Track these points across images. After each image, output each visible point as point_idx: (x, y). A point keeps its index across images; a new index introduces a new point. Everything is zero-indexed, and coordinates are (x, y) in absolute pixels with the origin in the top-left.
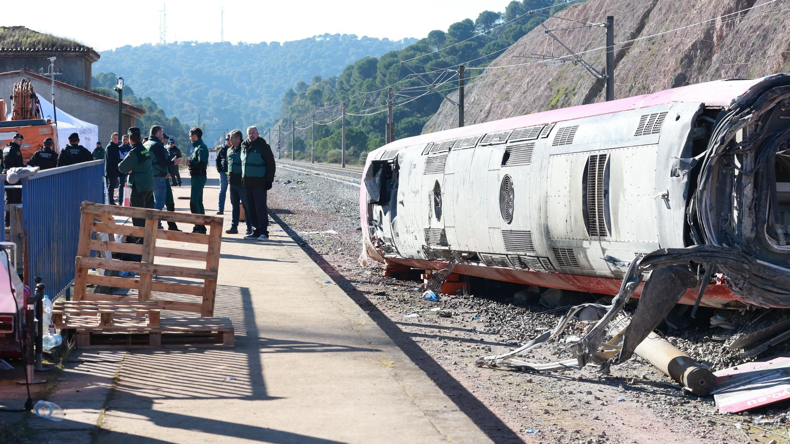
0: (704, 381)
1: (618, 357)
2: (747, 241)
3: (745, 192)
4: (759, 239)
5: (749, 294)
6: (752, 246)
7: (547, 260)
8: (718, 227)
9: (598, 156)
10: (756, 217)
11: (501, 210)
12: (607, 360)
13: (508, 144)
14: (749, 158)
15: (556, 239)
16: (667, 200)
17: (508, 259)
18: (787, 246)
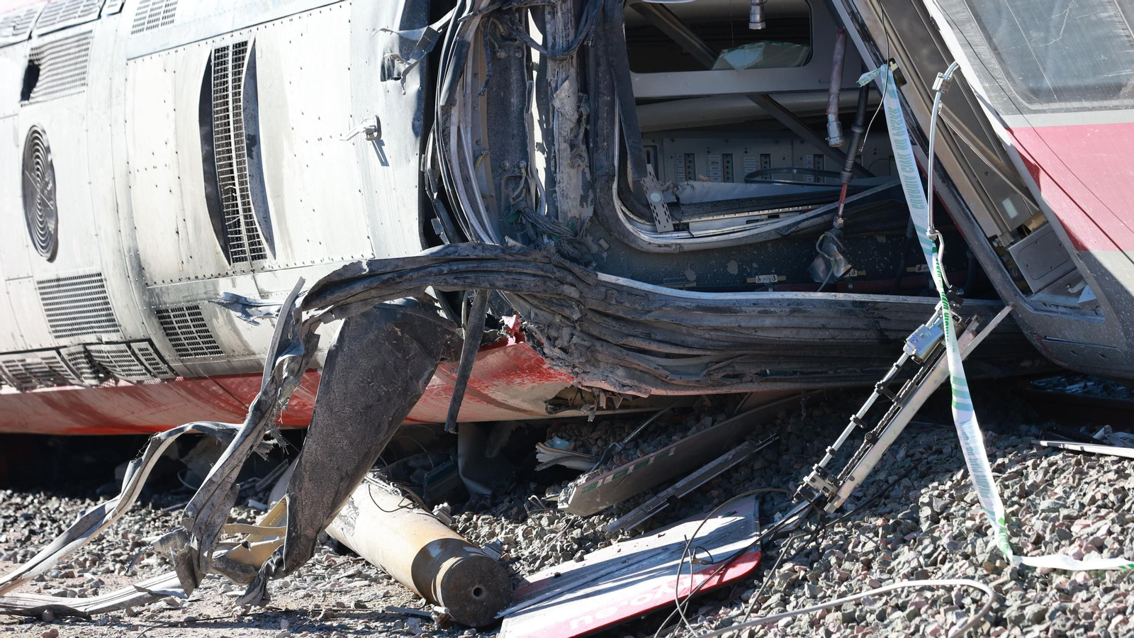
0: (483, 588)
1: (282, 554)
2: (573, 227)
3: (557, 104)
4: (603, 220)
5: (588, 362)
6: (589, 239)
7: (150, 348)
8: (499, 199)
9: (231, 48)
10: (591, 167)
11: (29, 225)
12: (257, 569)
13: (36, 42)
14: (559, 14)
15: (160, 285)
16: (379, 143)
17: (63, 359)
18: (675, 235)
